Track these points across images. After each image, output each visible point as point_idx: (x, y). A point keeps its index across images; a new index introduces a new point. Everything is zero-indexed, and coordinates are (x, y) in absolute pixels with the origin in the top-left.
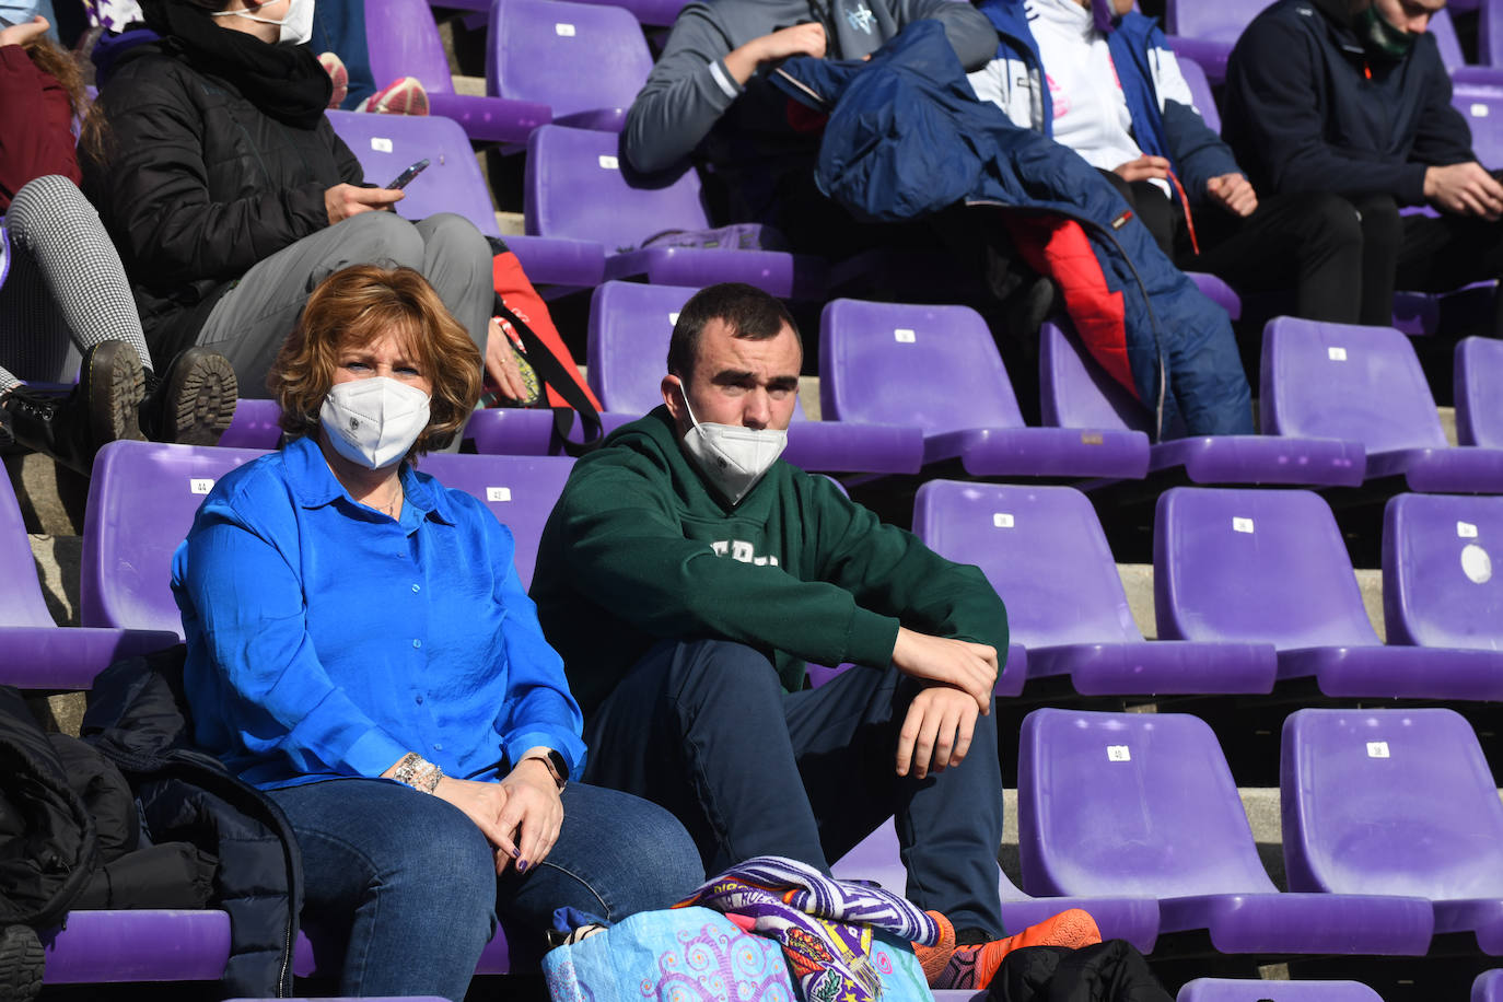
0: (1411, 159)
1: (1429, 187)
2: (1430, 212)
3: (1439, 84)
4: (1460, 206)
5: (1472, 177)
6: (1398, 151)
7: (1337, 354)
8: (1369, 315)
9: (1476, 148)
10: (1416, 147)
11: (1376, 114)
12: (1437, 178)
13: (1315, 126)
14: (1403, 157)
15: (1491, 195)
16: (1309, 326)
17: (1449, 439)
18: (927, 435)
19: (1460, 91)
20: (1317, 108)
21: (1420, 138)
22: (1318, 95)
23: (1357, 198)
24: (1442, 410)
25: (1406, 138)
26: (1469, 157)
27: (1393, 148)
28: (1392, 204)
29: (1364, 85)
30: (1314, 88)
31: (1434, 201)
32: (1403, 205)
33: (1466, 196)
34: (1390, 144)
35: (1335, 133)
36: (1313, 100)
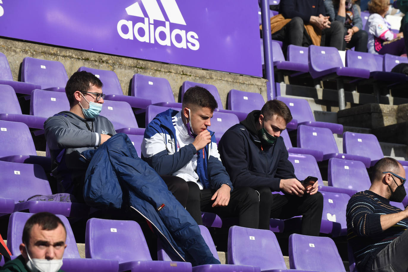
0: (275, 177)
1: (281, 186)
2: (281, 193)
3: (284, 153)
4: (291, 192)
5: (294, 183)
6: (271, 174)
7: (252, 238)
8: (262, 226)
10: (277, 172)
11: (264, 162)
12: (284, 183)
13: (246, 165)
14: (273, 175)
15: (300, 189)
16: (243, 229)
17: (287, 266)
18: (120, 263)
20: (246, 159)
21: (278, 170)
22: (247, 156)
23: (259, 188)
24: (284, 257)
25: (274, 170)
26: (294, 176)
27: (270, 173)
28: (270, 190)
29: (261, 153)
30: (246, 153)
31: (282, 190)
32: (273, 191)
33: (292, 189)
34: (269, 171)
35: (252, 167)
36: (245, 157)
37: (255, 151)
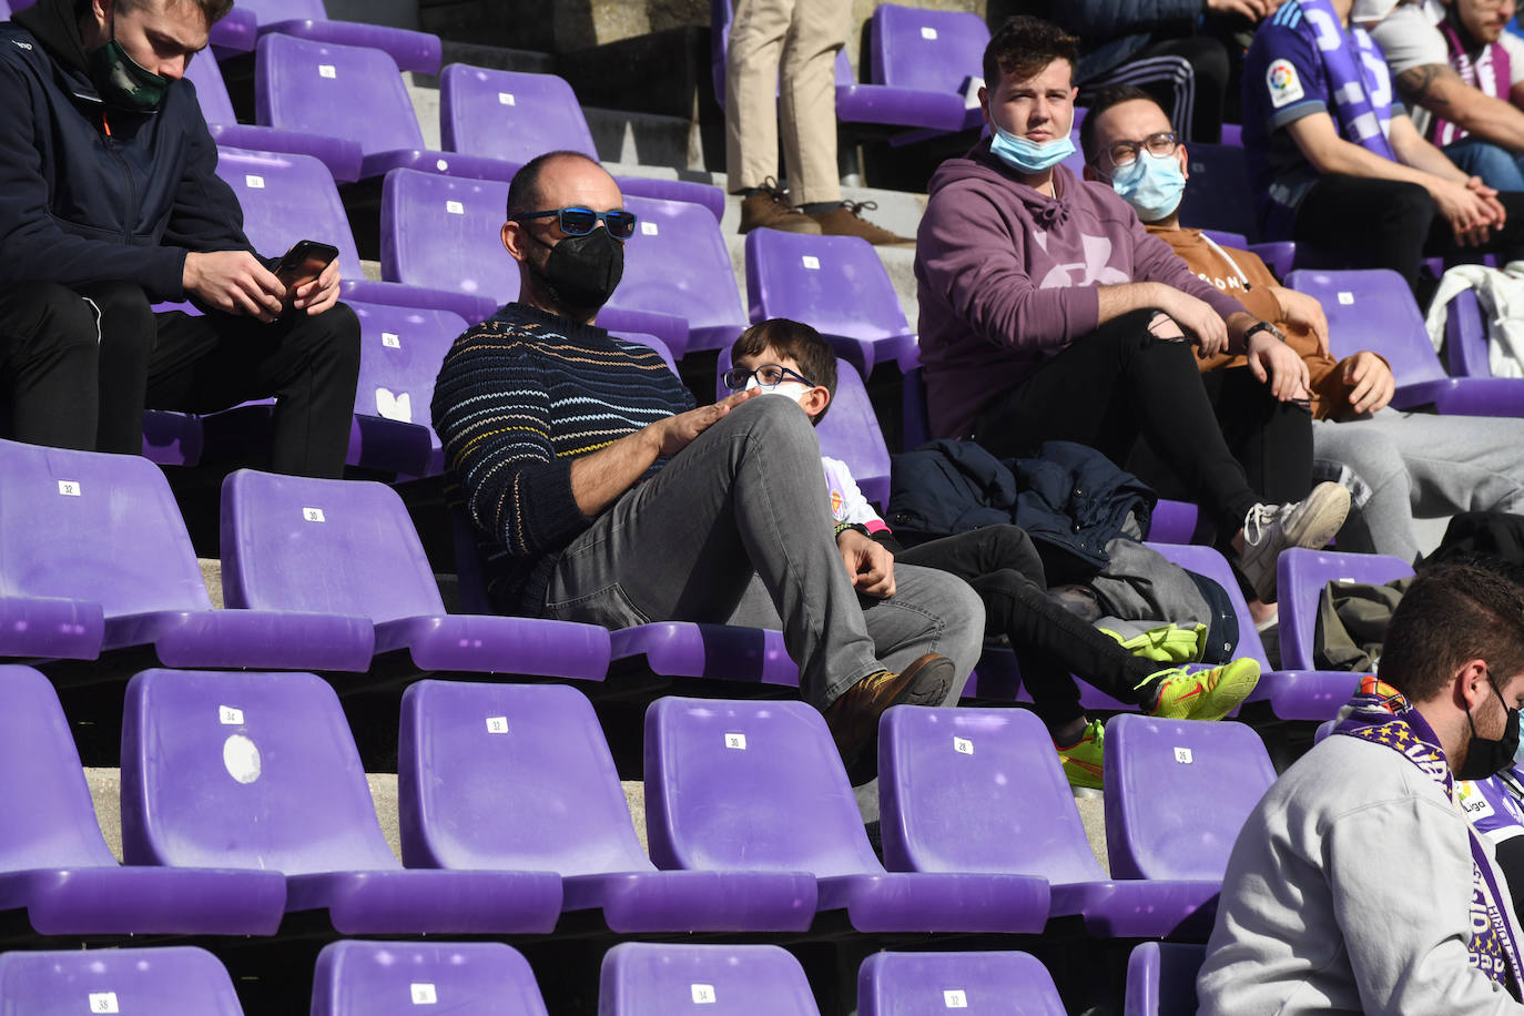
0: (165, 242)
1: (189, 278)
2: (189, 309)
3: (200, 146)
4: (229, 302)
5: (244, 266)
6: (148, 231)
7: (70, 488)
8: (111, 439)
9: (249, 230)
10: (171, 226)
11: (119, 182)
12: (199, 267)
13: (41, 193)
14: (155, 238)
15: (267, 290)
16: (33, 451)
17: (213, 599)
19: (224, 155)
20: (42, 169)
21: (176, 214)
22: (43, 156)
23: (97, 288)
24: (203, 562)
25: (159, 214)
26: (240, 243)
27: (143, 226)
28: (143, 299)
29: (102, 145)
30: (39, 145)
31: (195, 295)
32: (157, 300)
33: (236, 290)
34: (140, 222)
35: (66, 203)
36: (37, 159)
37: (79, 138)
